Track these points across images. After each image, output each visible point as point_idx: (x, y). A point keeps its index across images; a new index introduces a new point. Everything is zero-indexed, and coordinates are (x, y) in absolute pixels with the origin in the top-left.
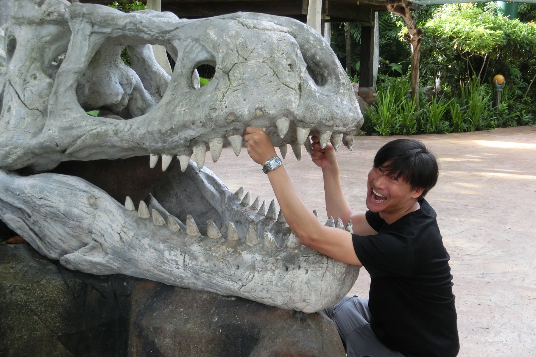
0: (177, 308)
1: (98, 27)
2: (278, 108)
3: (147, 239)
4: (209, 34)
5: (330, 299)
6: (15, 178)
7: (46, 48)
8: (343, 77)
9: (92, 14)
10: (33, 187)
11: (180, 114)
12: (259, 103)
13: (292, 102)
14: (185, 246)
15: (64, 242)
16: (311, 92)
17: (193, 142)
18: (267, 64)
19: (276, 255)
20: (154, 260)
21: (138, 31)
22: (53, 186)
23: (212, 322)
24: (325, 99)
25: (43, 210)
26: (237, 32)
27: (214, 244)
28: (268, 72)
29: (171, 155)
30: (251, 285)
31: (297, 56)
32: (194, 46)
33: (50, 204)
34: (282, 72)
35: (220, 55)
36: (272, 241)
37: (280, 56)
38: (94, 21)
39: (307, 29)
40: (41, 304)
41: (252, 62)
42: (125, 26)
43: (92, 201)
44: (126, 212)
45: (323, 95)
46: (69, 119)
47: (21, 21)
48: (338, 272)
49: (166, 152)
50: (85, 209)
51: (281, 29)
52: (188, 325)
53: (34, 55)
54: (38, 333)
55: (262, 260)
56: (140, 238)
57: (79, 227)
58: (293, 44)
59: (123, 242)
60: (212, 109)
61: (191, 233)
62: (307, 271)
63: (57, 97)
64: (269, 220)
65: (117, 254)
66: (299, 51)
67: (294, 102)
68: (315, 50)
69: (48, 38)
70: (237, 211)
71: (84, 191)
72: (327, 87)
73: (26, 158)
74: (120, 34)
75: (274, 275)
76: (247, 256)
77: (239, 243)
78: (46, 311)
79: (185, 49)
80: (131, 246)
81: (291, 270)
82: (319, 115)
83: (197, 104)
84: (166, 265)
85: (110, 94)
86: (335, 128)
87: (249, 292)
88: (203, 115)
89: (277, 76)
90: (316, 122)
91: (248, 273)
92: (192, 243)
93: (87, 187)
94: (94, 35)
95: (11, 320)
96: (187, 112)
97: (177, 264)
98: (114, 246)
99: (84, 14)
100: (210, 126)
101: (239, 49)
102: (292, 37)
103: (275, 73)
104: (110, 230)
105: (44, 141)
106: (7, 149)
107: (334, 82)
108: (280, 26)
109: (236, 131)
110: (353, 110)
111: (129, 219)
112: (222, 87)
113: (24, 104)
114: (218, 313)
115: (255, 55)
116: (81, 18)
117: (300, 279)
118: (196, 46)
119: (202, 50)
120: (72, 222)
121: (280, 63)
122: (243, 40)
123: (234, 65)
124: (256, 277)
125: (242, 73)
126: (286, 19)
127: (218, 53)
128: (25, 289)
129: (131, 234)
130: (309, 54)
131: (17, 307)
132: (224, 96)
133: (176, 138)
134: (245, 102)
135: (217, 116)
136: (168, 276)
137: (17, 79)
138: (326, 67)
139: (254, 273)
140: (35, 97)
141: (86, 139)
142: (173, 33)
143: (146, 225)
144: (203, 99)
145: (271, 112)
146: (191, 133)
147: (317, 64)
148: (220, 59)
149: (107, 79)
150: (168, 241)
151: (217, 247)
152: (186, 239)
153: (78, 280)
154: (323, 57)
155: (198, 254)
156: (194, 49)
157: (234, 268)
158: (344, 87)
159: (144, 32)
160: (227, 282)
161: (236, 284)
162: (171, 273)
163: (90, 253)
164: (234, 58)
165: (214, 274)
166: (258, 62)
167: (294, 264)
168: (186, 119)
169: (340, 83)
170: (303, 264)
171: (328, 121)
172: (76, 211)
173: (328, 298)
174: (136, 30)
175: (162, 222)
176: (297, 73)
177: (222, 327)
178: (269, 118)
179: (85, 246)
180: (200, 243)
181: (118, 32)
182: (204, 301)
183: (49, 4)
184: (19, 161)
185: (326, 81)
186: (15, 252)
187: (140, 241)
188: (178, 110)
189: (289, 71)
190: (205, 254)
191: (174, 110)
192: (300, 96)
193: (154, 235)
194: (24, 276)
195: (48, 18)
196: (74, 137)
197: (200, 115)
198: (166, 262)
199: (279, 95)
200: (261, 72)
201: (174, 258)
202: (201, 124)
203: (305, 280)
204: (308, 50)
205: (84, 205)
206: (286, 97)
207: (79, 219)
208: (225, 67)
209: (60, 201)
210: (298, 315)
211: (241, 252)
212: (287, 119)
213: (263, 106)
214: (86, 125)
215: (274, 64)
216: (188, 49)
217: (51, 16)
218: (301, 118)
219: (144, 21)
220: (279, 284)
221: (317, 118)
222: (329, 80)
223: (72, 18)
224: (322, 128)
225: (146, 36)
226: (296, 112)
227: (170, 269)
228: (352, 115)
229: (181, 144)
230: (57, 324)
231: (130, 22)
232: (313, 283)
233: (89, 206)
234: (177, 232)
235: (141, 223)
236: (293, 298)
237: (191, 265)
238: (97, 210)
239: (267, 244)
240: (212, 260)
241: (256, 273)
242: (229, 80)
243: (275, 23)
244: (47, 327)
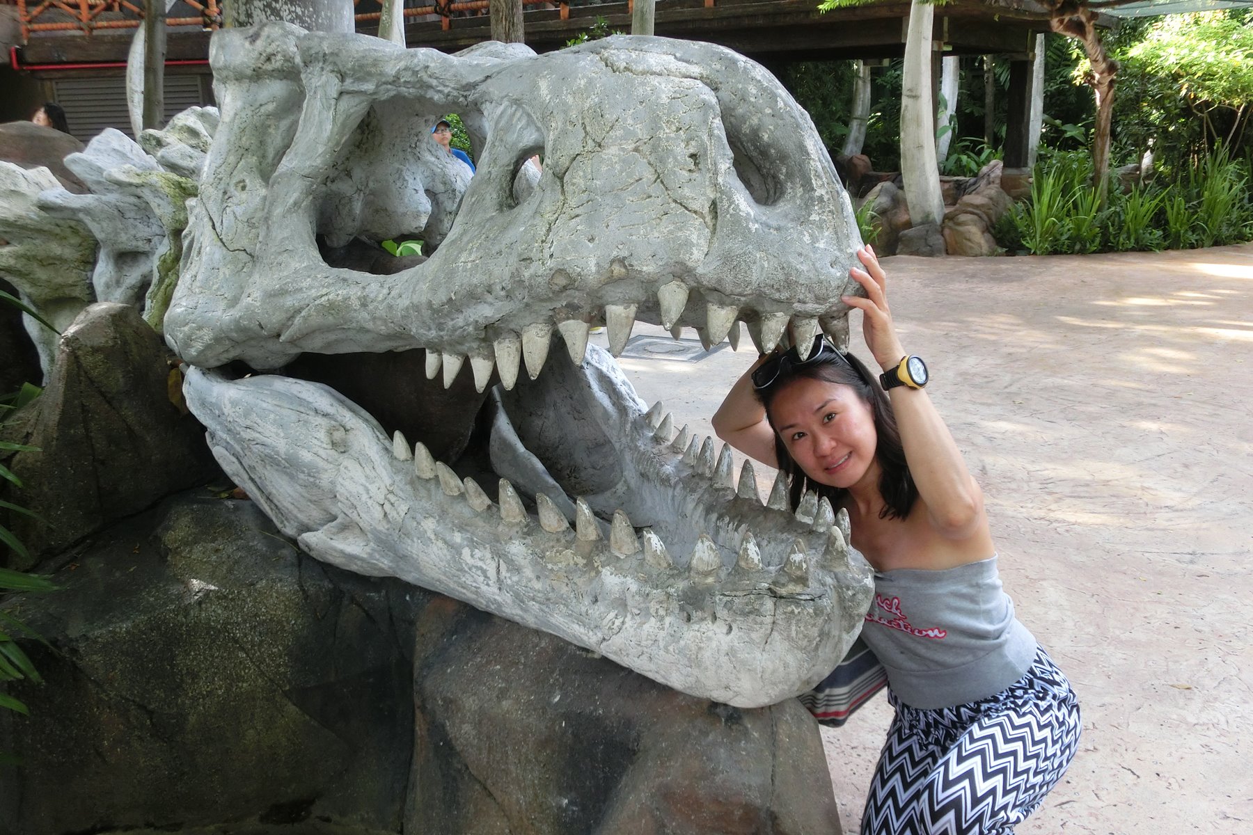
0: (489, 662)
1: (351, 80)
2: (661, 259)
3: (431, 520)
4: (538, 88)
5: (786, 688)
6: (215, 383)
7: (269, 126)
8: (820, 183)
9: (337, 55)
10: (234, 403)
11: (465, 270)
12: (620, 247)
13: (692, 245)
14: (498, 541)
15: (300, 510)
16: (737, 222)
17: (490, 331)
18: (644, 156)
19: (667, 584)
20: (444, 563)
21: (421, 87)
22: (267, 404)
23: (549, 704)
24: (771, 237)
25: (255, 448)
26: (590, 82)
27: (551, 544)
28: (644, 173)
29: (459, 354)
30: (617, 641)
31: (711, 135)
32: (514, 114)
33: (262, 439)
34: (675, 172)
35: (552, 137)
36: (659, 552)
37: (672, 135)
38: (343, 70)
39: (745, 68)
40: (253, 628)
41: (612, 151)
42: (397, 77)
43: (338, 435)
44: (395, 463)
45: (769, 227)
46: (285, 274)
47: (224, 73)
48: (801, 636)
49: (448, 348)
50: (322, 453)
51: (684, 70)
52: (504, 703)
53: (245, 142)
54: (245, 685)
55: (639, 593)
56: (419, 516)
57: (314, 485)
58: (705, 106)
59: (389, 522)
60: (524, 260)
61: (508, 516)
62: (730, 628)
63: (268, 228)
64: (696, 479)
65: (385, 544)
66: (718, 122)
67: (698, 244)
68: (760, 119)
69: (271, 107)
70: (644, 453)
71: (325, 415)
72: (783, 207)
73: (220, 349)
74: (392, 93)
75: (663, 629)
76: (611, 580)
77: (597, 547)
78: (262, 641)
79: (497, 123)
80: (402, 531)
81: (695, 622)
82: (755, 276)
83: (497, 248)
84: (467, 575)
85: (404, 214)
86: (798, 306)
87: (615, 653)
88: (507, 275)
89: (662, 182)
90: (748, 291)
91: (612, 615)
92: (511, 539)
93: (332, 405)
94: (345, 97)
95: (194, 659)
96: (477, 266)
97: (486, 577)
98: (375, 529)
99: (325, 55)
100: (520, 297)
101: (587, 121)
102: (707, 89)
103: (658, 177)
104: (364, 497)
105: (240, 317)
106: (186, 329)
107: (799, 195)
108: (684, 64)
109: (573, 310)
110: (843, 261)
111: (400, 477)
112: (548, 209)
113: (221, 240)
114: (563, 684)
115: (618, 133)
116: (321, 64)
117: (714, 644)
118: (518, 114)
119: (528, 125)
120: (302, 476)
121: (669, 151)
122: (596, 100)
123: (574, 159)
124: (626, 625)
125: (590, 177)
126: (701, 46)
127: (549, 131)
128: (225, 597)
129: (403, 508)
130: (745, 129)
131: (208, 633)
132: (549, 230)
133: (460, 321)
134: (591, 245)
135: (531, 277)
136: (474, 596)
137: (211, 190)
138: (783, 157)
139: (626, 616)
140: (240, 226)
141: (309, 315)
142: (482, 87)
143: (429, 490)
144: (511, 235)
145: (645, 269)
146: (486, 312)
147: (764, 152)
148: (551, 143)
149: (399, 184)
150: (468, 528)
151: (557, 552)
152: (500, 528)
153: (326, 584)
154: (778, 134)
155: (520, 561)
156: (515, 119)
157: (587, 601)
158: (820, 208)
159: (430, 87)
160: (576, 627)
161: (591, 633)
162: (477, 592)
163: (341, 536)
164: (574, 144)
165: (551, 606)
166: (623, 150)
167: (702, 609)
168: (475, 281)
169: (812, 198)
170: (722, 613)
171: (778, 290)
172: (306, 456)
173: (780, 686)
174: (418, 85)
175: (456, 490)
176: (708, 175)
177: (566, 716)
178: (642, 282)
179: (333, 521)
180: (525, 538)
181: (388, 90)
182: (539, 654)
183: (268, 37)
184: (209, 354)
185: (782, 193)
186: (233, 517)
187: (419, 523)
188: (463, 259)
189: (690, 171)
190: (535, 564)
191: (455, 261)
192: (714, 232)
193: (443, 515)
194: (230, 571)
195: (269, 67)
196: (287, 311)
197: (501, 271)
198: (466, 569)
199: (666, 227)
200: (629, 176)
201: (480, 564)
202: (503, 293)
203: (725, 648)
204: (743, 119)
205: (319, 444)
206: (680, 234)
207: (313, 471)
208: (557, 164)
209: (277, 435)
210: (719, 710)
211: (600, 568)
212: (683, 285)
213: (626, 254)
214: (310, 288)
215: (656, 151)
216: (502, 123)
217: (273, 61)
218: (713, 284)
219: (432, 65)
220: (671, 648)
221: (750, 283)
222: (789, 191)
223: (306, 65)
224: (766, 304)
225: (436, 97)
226: (700, 270)
227: (474, 584)
228: (838, 274)
229: (468, 334)
230: (282, 669)
231: (406, 69)
232: (741, 656)
233: (330, 446)
234: (482, 512)
235: (420, 488)
236: (703, 680)
237: (509, 582)
238: (346, 455)
239: (649, 557)
240: (547, 577)
241: (629, 616)
242: (563, 192)
243: (676, 58)
244: (262, 674)
